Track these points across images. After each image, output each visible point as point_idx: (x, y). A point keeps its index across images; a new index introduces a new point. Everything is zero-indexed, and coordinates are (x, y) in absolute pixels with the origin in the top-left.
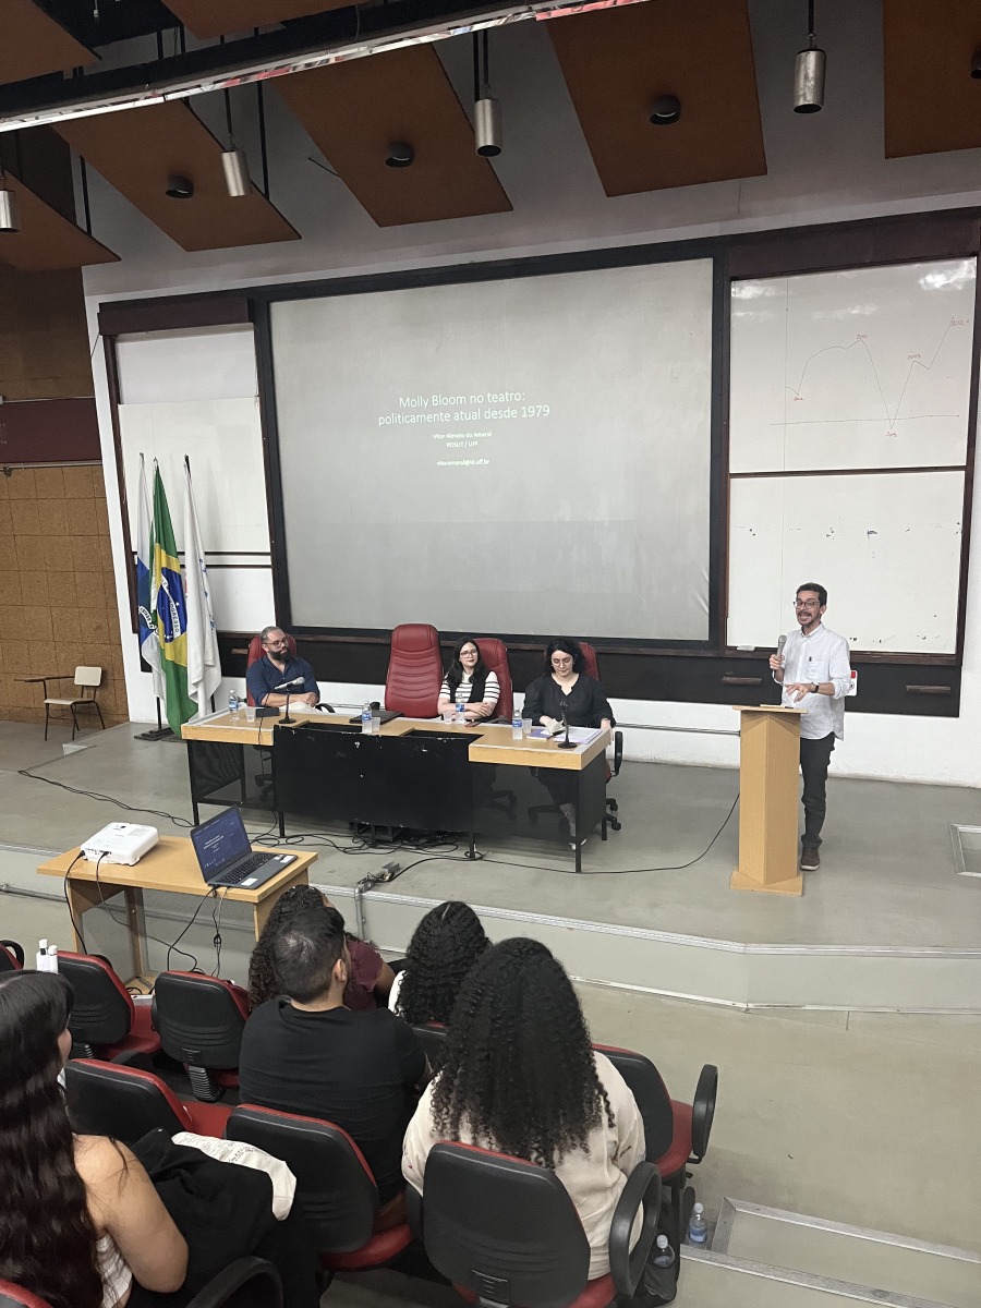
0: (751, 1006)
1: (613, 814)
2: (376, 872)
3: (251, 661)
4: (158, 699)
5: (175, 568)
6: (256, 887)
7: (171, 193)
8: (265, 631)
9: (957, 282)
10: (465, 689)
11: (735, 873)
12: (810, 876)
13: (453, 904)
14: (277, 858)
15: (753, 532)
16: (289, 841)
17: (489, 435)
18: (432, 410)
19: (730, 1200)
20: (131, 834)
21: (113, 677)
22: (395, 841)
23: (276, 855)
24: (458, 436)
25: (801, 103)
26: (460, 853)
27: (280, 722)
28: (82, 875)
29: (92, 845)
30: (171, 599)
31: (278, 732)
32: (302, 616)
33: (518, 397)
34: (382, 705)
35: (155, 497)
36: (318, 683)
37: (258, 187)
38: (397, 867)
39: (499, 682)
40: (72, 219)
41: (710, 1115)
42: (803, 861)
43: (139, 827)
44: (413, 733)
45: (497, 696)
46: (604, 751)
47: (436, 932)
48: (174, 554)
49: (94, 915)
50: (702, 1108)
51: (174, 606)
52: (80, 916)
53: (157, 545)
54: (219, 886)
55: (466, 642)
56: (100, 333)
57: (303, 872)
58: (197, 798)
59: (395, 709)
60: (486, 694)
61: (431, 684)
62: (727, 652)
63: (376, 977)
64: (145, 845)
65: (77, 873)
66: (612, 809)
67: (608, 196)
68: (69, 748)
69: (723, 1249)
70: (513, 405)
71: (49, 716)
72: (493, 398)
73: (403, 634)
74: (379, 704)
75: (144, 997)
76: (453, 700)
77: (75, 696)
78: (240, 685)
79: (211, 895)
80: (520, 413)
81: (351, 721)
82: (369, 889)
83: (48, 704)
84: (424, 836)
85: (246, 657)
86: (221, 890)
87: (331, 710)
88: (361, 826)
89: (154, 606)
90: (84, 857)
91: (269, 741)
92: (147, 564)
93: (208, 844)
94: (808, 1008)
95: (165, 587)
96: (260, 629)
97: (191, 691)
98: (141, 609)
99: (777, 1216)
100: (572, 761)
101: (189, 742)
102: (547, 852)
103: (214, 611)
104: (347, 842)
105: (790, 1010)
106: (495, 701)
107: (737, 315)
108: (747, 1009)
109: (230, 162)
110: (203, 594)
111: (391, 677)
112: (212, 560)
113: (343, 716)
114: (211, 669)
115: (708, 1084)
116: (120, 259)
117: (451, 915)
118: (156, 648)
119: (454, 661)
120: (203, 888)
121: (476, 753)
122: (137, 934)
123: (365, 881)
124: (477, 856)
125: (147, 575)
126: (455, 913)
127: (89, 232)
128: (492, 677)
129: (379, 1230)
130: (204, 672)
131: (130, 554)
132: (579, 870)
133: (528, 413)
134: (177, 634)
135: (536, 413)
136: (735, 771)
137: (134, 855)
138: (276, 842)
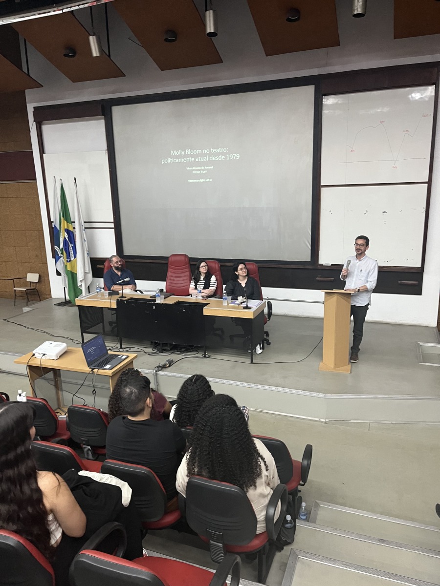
0: (327, 420)
1: (267, 338)
2: (163, 363)
3: (106, 271)
4: (64, 288)
5: (71, 229)
6: (110, 369)
7: (66, 55)
8: (111, 257)
9: (426, 97)
10: (202, 283)
11: (321, 364)
12: (354, 365)
13: (197, 375)
14: (119, 357)
15: (331, 212)
16: (125, 350)
17: (212, 167)
18: (186, 156)
19: (317, 501)
20: (55, 346)
21: (44, 278)
22: (171, 350)
23: (119, 355)
24: (198, 168)
25: (356, 12)
26: (200, 355)
27: (120, 298)
28: (35, 364)
29: (38, 351)
30: (69, 243)
31: (118, 302)
32: (128, 251)
33: (225, 150)
34: (165, 290)
35: (61, 197)
36: (136, 281)
37: (106, 53)
38: (172, 361)
39: (217, 280)
40: (20, 68)
41: (309, 466)
42: (351, 359)
43: (58, 343)
44: (179, 302)
45: (216, 286)
46: (263, 310)
47: (190, 388)
48: (70, 222)
49: (40, 382)
50: (306, 462)
51: (71, 246)
52: (34, 382)
53: (62, 218)
54: (94, 369)
55: (202, 262)
56: (34, 121)
57: (131, 362)
58: (84, 330)
59: (170, 292)
60: (211, 285)
61: (185, 281)
62: (319, 266)
63: (164, 407)
64: (61, 351)
65: (32, 363)
66: (267, 336)
67: (267, 56)
68: (25, 309)
69: (314, 522)
70: (223, 154)
71: (16, 296)
72: (213, 151)
73: (173, 259)
74: (163, 290)
75: (63, 417)
76: (196, 288)
77: (27, 286)
78: (101, 282)
79: (91, 372)
80: (226, 157)
81: (151, 297)
82: (160, 371)
83: (15, 290)
84: (184, 348)
85: (103, 269)
86: (95, 370)
87: (142, 292)
88: (156, 343)
89: (61, 246)
90: (35, 356)
91: (114, 306)
92: (58, 227)
93: (89, 350)
94: (352, 421)
95: (66, 237)
96: (109, 257)
97: (79, 284)
98: (56, 247)
99: (337, 508)
100: (249, 315)
101: (79, 306)
102: (238, 354)
103: (88, 248)
104: (150, 350)
105: (345, 422)
106: (215, 288)
107: (325, 112)
108: (326, 422)
109: (93, 40)
110: (83, 241)
111: (168, 278)
112: (88, 225)
113: (147, 295)
114: (88, 274)
115: (308, 453)
116: (43, 86)
117: (196, 380)
118: (63, 265)
119: (196, 271)
120: (88, 370)
121: (207, 311)
122: (58, 389)
123: (158, 367)
124: (207, 356)
125: (58, 232)
126: (198, 379)
127: (28, 74)
128: (213, 278)
129: (167, 513)
130: (85, 275)
131: (50, 223)
132: (252, 362)
133: (229, 158)
134: (72, 259)
135: (233, 157)
136: (322, 319)
137: (57, 355)
138: (118, 350)
